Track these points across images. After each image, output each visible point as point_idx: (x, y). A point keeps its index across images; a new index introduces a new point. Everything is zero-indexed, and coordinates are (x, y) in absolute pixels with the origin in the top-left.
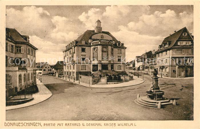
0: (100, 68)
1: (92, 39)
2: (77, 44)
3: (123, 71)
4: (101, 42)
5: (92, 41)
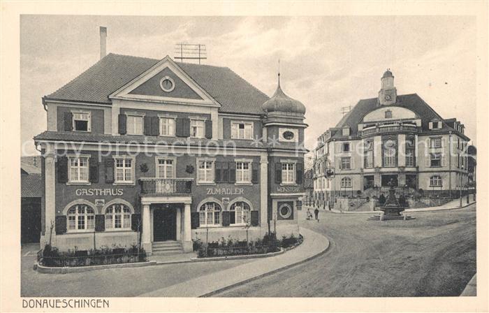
0: (378, 182)
1: (364, 123)
2: (333, 137)
3: (448, 188)
4: (379, 128)
5: (364, 128)
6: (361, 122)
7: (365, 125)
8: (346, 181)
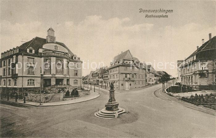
0: (53, 83)
3: (80, 85)
5: (43, 51)
6: (41, 48)
7: (44, 50)
8: (31, 81)
